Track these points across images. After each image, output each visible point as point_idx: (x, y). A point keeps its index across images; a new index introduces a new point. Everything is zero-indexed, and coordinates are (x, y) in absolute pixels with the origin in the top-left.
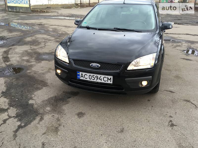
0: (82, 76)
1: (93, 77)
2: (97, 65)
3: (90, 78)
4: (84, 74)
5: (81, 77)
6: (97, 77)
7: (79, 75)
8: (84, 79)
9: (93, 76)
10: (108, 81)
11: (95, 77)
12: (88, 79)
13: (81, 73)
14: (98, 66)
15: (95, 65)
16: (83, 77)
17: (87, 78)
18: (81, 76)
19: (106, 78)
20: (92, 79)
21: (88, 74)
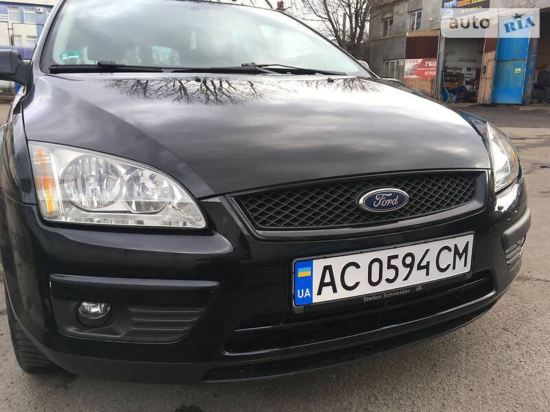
0: (327, 279)
1: (390, 266)
2: (394, 195)
3: (375, 279)
4: (337, 263)
5: (319, 293)
6: (408, 261)
7: (308, 282)
8: (342, 294)
9: (390, 258)
10: (454, 268)
11: (397, 262)
12: (364, 289)
13: (319, 265)
14: (402, 198)
15: (387, 198)
16: (332, 283)
17: (357, 284)
18: (322, 284)
19: (450, 250)
20: (384, 278)
21: (364, 258)
